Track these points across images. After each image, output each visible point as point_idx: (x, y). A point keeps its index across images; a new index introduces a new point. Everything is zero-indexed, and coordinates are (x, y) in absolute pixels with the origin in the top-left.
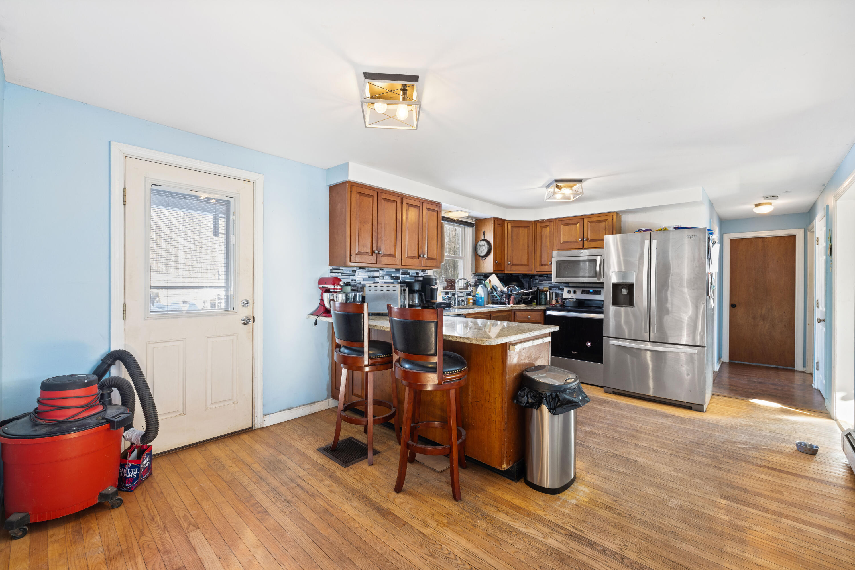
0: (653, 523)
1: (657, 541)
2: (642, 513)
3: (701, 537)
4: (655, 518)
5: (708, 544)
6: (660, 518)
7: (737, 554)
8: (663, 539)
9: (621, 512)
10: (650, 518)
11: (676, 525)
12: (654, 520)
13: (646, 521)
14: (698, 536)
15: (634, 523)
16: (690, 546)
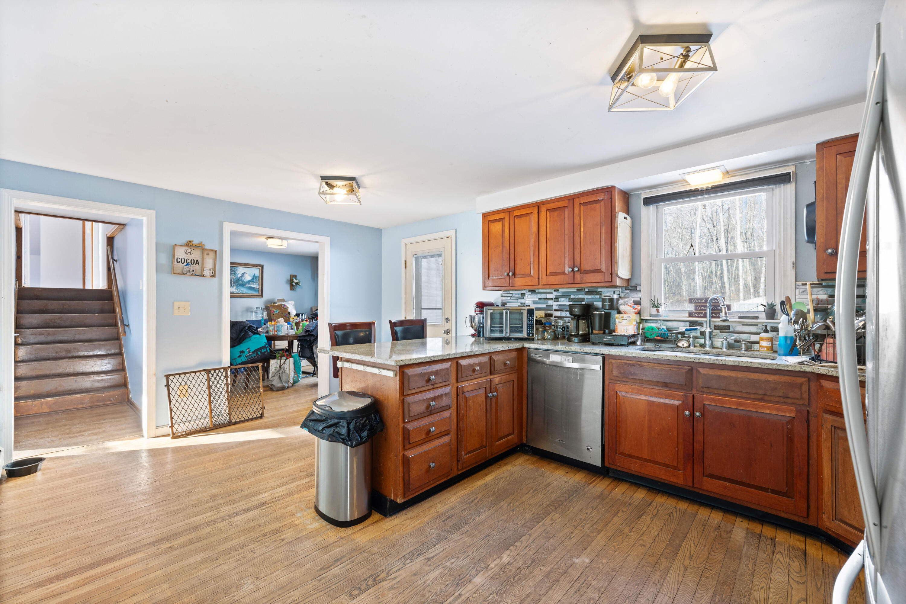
0: (237, 552)
1: (218, 544)
2: (254, 550)
3: (193, 576)
4: (241, 556)
5: (183, 576)
6: (238, 560)
7: (155, 589)
8: (217, 548)
9: (266, 537)
10: (243, 552)
11: (221, 567)
12: (239, 554)
13: (242, 548)
14: (197, 574)
15: (247, 539)
16: (195, 561)
